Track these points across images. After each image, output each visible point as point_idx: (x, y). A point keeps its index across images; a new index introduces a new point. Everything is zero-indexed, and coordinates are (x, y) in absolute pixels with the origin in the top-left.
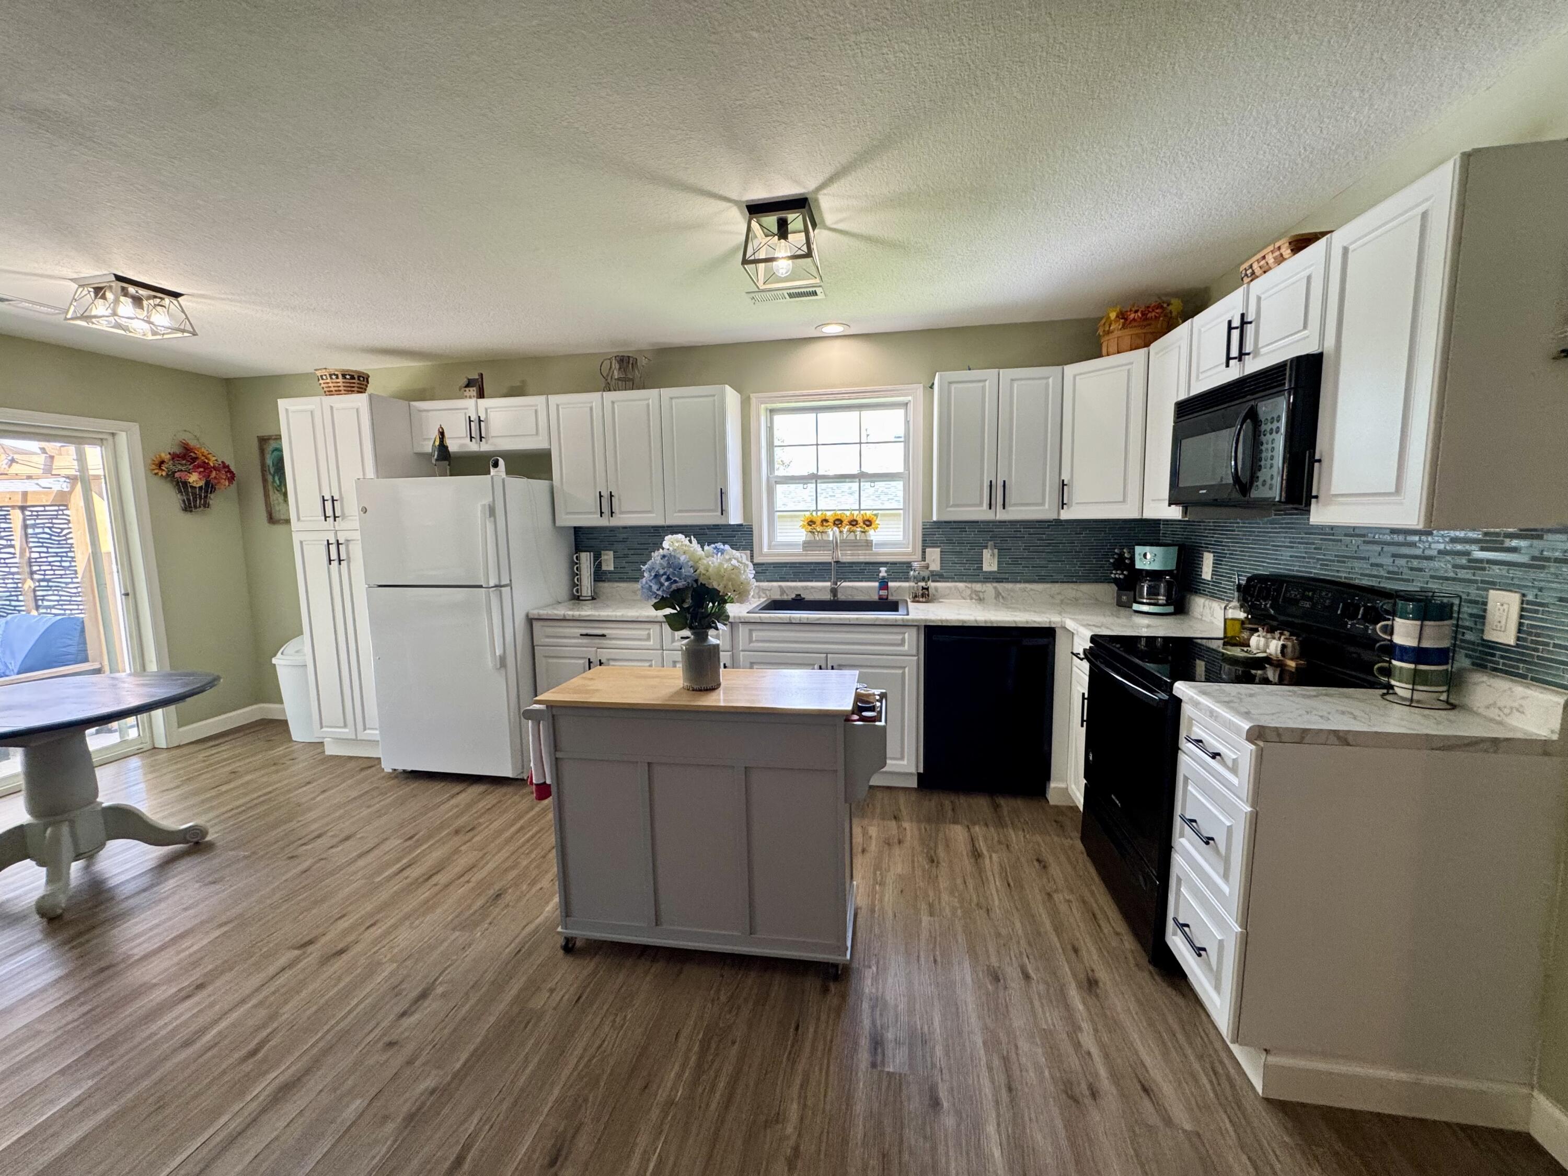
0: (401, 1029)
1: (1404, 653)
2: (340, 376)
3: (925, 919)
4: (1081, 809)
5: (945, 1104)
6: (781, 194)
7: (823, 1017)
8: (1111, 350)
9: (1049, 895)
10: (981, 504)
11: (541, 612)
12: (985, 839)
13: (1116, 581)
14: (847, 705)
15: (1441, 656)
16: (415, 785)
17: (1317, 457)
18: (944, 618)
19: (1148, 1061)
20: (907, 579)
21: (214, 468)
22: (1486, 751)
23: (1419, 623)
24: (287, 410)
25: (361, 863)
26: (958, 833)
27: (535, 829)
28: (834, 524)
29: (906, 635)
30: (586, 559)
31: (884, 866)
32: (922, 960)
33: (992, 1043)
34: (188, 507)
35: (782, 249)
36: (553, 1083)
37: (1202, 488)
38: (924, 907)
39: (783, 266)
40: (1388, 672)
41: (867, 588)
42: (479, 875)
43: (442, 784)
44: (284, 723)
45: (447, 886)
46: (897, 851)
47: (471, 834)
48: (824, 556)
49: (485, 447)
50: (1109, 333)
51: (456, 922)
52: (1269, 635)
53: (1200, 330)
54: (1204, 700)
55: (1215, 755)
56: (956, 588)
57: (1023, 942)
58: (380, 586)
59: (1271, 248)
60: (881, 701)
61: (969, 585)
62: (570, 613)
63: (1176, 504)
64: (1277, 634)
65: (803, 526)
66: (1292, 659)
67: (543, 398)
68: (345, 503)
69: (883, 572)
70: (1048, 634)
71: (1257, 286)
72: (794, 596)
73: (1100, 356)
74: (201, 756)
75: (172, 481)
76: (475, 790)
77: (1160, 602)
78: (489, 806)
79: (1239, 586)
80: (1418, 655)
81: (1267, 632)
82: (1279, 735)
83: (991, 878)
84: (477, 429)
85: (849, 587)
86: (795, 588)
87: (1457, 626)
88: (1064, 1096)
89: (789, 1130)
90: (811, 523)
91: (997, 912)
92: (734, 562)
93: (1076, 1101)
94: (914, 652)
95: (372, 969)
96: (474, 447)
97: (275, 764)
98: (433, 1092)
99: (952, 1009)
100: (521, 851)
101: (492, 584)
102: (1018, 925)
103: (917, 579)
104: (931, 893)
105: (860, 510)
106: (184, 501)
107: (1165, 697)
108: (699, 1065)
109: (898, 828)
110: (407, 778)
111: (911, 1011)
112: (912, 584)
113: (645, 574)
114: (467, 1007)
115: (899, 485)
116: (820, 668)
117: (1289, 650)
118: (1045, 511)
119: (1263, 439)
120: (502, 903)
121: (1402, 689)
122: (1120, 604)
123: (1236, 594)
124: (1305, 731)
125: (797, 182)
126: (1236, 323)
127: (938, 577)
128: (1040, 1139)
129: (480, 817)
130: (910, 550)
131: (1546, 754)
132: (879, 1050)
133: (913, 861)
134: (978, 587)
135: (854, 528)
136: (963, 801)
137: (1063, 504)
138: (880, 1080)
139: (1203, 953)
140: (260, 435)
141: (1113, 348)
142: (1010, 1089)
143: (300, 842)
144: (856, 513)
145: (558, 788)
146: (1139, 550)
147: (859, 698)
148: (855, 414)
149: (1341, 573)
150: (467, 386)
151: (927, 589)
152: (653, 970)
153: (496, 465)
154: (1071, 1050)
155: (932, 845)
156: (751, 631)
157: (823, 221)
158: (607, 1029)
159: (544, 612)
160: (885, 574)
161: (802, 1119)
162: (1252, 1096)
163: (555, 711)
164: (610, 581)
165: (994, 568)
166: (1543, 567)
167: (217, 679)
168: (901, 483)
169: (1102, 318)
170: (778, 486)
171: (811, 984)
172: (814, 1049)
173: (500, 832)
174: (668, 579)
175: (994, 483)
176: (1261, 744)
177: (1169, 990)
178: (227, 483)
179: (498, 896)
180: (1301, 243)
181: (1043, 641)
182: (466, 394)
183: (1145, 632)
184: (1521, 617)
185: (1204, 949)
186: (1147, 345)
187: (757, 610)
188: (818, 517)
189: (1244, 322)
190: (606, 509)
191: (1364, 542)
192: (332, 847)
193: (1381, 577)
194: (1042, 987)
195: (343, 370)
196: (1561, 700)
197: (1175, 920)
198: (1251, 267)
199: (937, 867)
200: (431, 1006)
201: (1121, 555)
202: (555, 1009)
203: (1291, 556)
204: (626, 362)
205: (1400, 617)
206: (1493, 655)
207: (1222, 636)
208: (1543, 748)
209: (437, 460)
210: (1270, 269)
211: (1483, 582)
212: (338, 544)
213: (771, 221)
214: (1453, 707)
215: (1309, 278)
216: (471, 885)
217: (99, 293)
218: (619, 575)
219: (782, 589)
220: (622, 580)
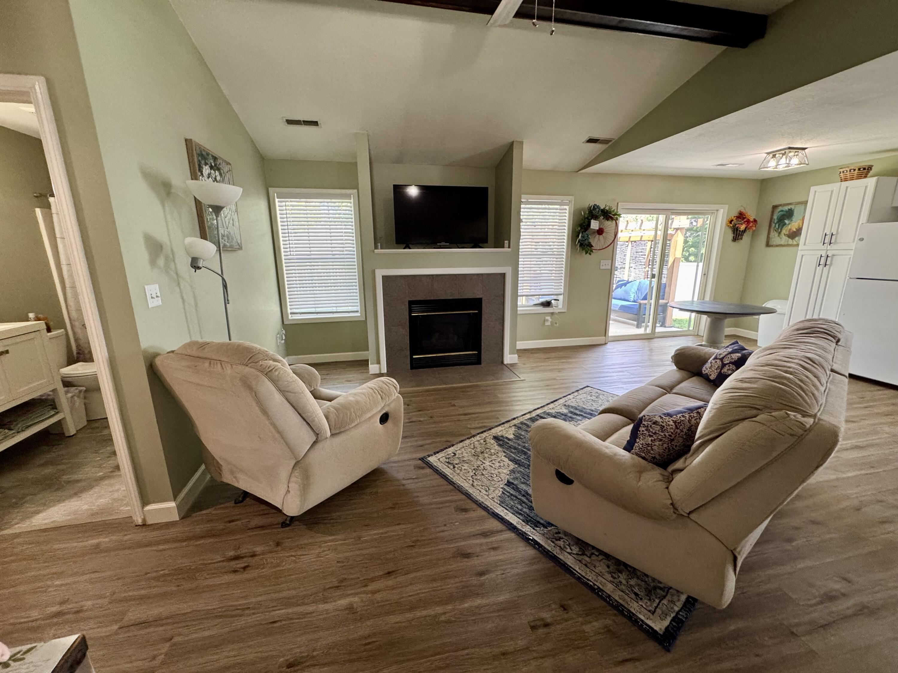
2: (856, 169)
21: (751, 222)
24: (814, 191)
34: (734, 240)
58: (859, 279)
68: (838, 236)
75: (733, 229)
106: (734, 237)
140: (774, 204)
212: (826, 257)
217: (774, 156)
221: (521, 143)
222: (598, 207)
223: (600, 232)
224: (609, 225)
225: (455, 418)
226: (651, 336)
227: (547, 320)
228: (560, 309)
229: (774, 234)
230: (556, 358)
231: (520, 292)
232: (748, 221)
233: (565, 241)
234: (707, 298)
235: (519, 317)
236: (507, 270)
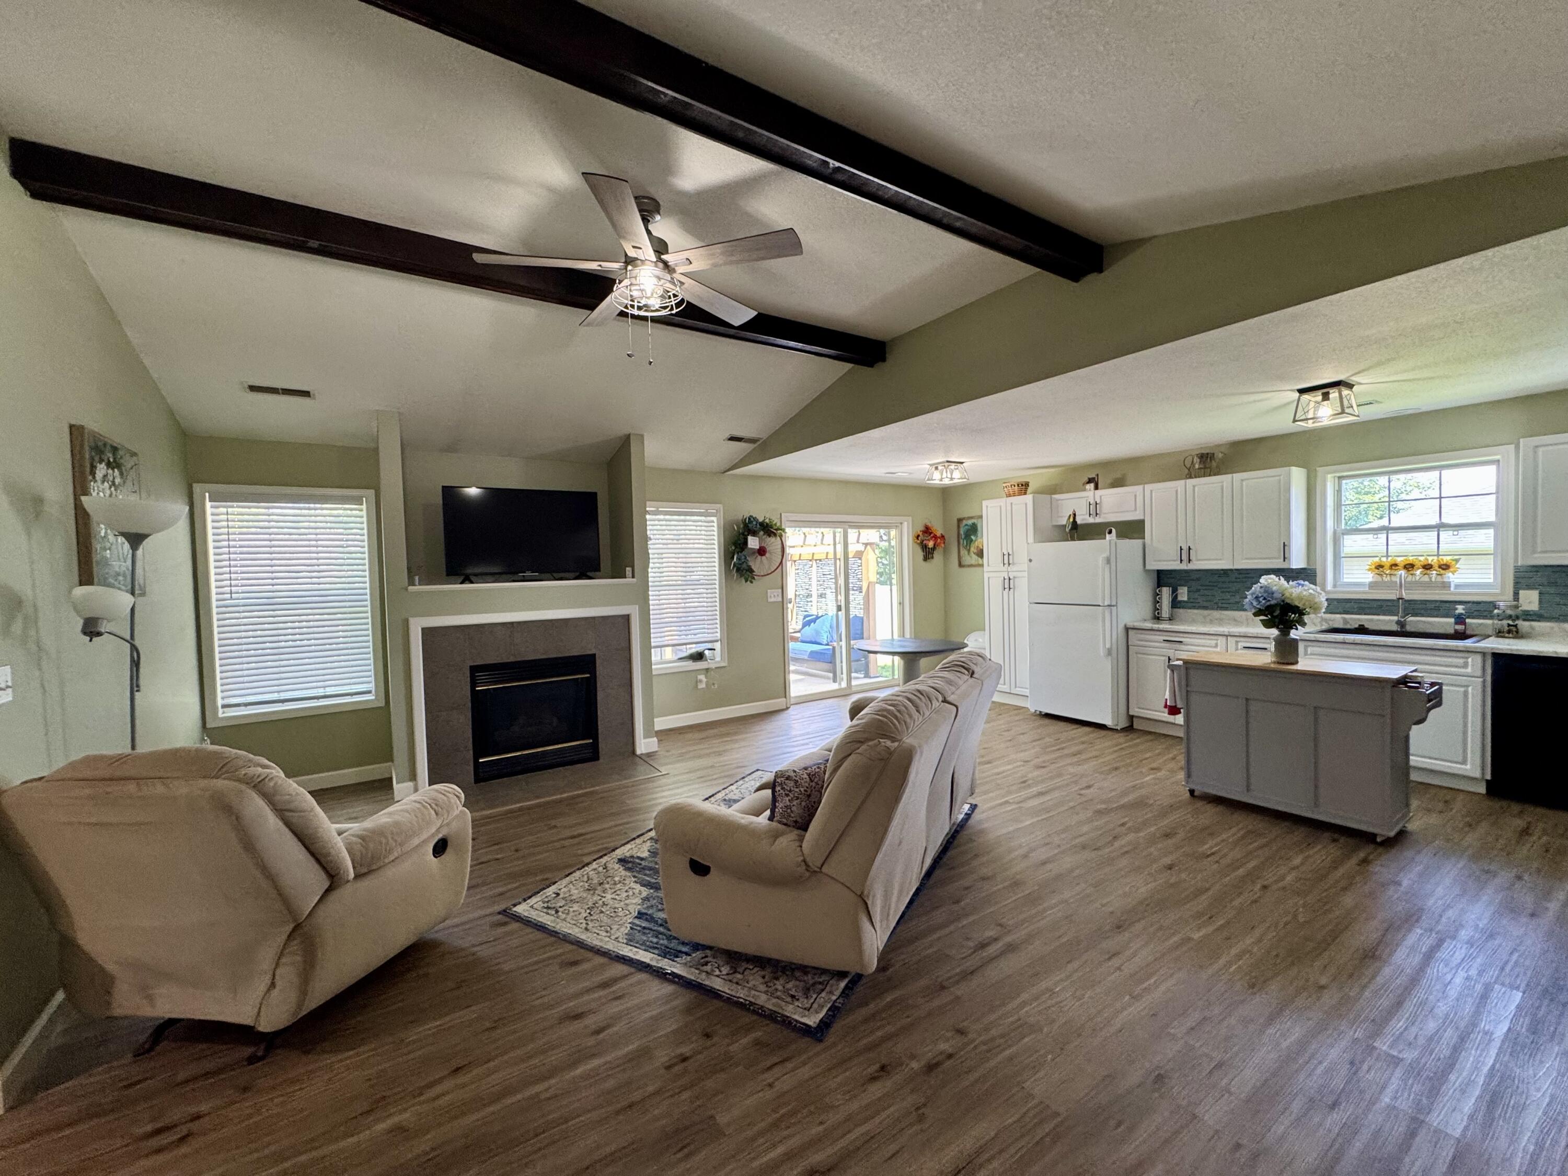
2: (1015, 486)
11: (1135, 624)
16: (1050, 721)
20: (1492, 618)
21: (938, 537)
24: (988, 505)
28: (1405, 568)
29: (1470, 659)
30: (1166, 592)
34: (926, 559)
41: (1440, 623)
43: (1067, 722)
48: (1389, 595)
49: (1098, 520)
58: (1038, 603)
62: (1155, 626)
65: (1370, 569)
67: (1141, 487)
68: (1015, 556)
69: (1460, 609)
72: (1357, 625)
75: (921, 546)
84: (1095, 508)
85: (1419, 621)
86: (1359, 620)
90: (1380, 567)
92: (1311, 591)
94: (1480, 674)
96: (1091, 520)
101: (1106, 604)
103: (1503, 617)
105: (1436, 556)
106: (924, 556)
110: (1044, 717)
112: (1497, 621)
113: (1247, 597)
130: (1498, 591)
135: (1429, 571)
140: (958, 517)
144: (1432, 558)
148: (1433, 473)
150: (1088, 483)
151: (1517, 627)
153: (1110, 531)
159: (1137, 625)
160: (1463, 612)
163: (1187, 665)
164: (1183, 608)
168: (1491, 531)
170: (1345, 536)
174: (1265, 599)
178: (942, 545)
182: (1087, 488)
188: (1387, 562)
190: (1185, 557)
195: (1016, 482)
204: (1205, 456)
212: (1009, 579)
217: (937, 468)
218: (1192, 604)
219: (1345, 620)
220: (1194, 608)
221: (641, 437)
222: (755, 519)
223: (762, 551)
224: (772, 543)
225: (557, 845)
226: (848, 692)
227: (701, 681)
228: (717, 662)
229: (964, 552)
230: (715, 736)
231: (654, 642)
232: (935, 537)
233: (717, 564)
234: (908, 635)
235: (655, 680)
236: (633, 611)
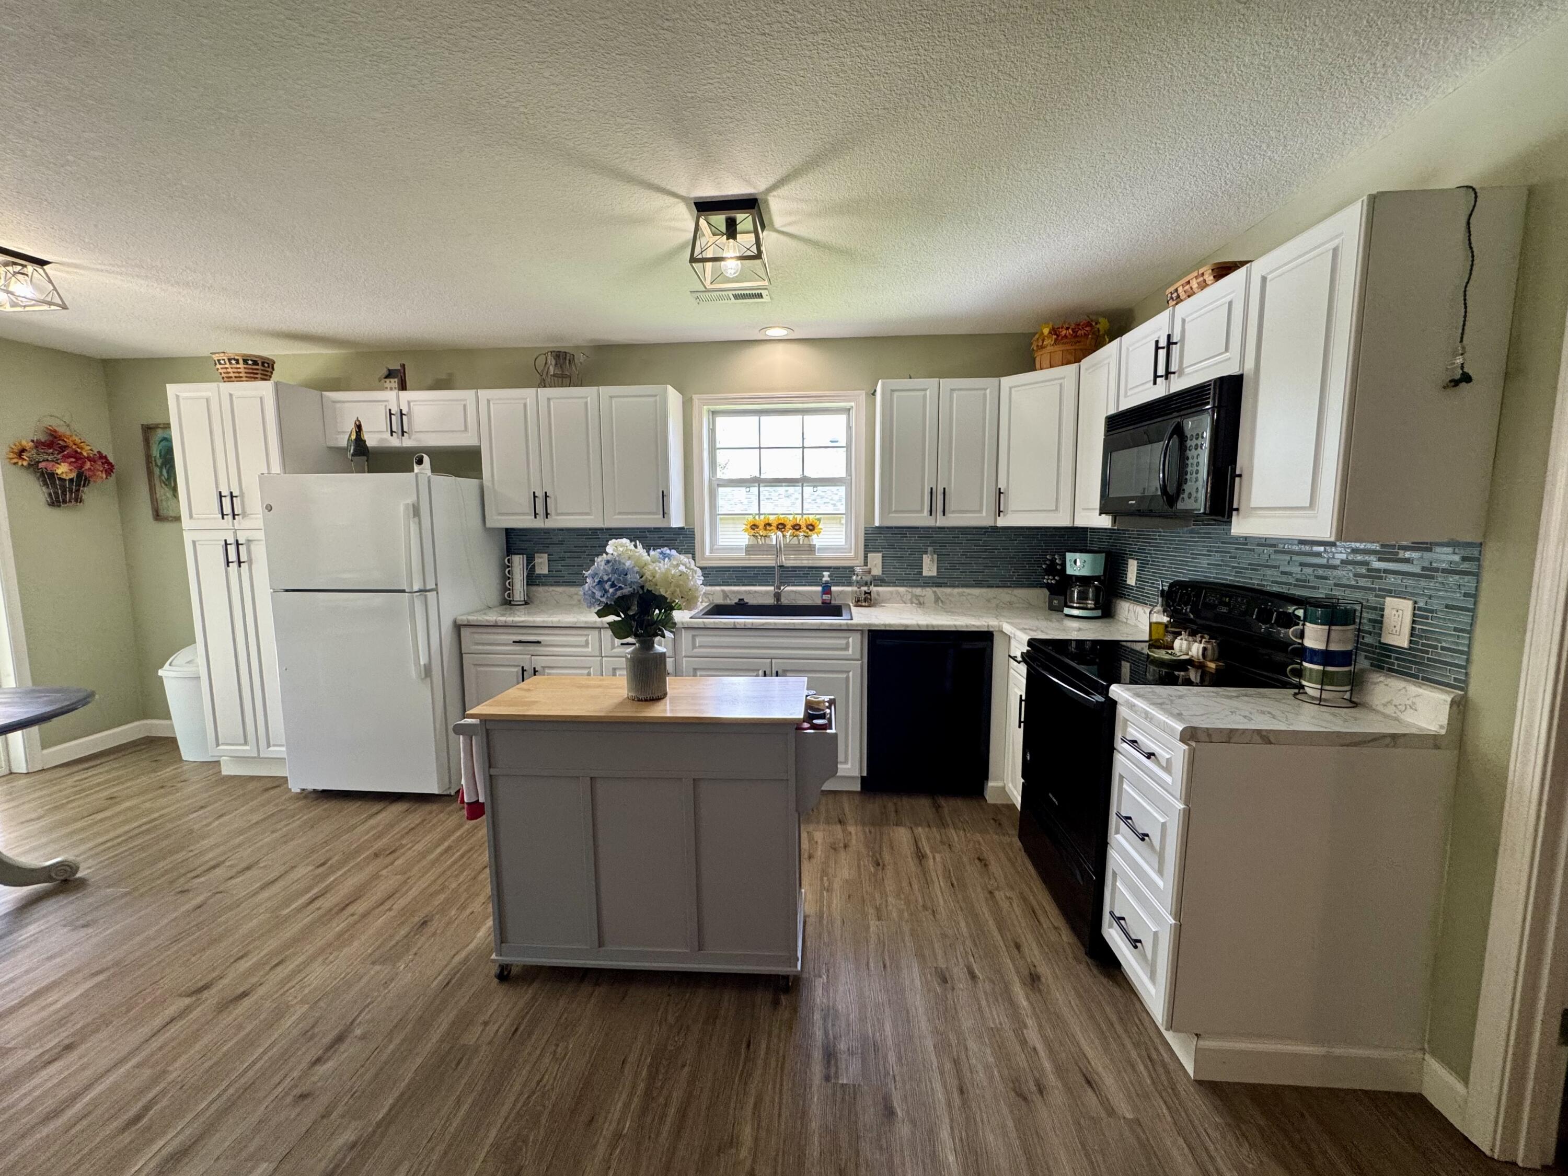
0: (315, 1079)
1: (1313, 656)
2: (241, 361)
3: (873, 924)
4: (1019, 808)
5: (900, 1114)
6: (730, 193)
7: (775, 1032)
8: (1044, 365)
9: (991, 893)
10: (922, 511)
11: (471, 618)
12: (928, 839)
13: (1048, 586)
14: (798, 713)
15: (1344, 658)
16: (327, 805)
17: (1238, 473)
18: (887, 622)
19: (1090, 1053)
20: (850, 584)
21: (89, 458)
22: (1387, 746)
23: (1327, 627)
24: (177, 397)
25: (265, 894)
26: (902, 835)
27: (465, 848)
28: (778, 528)
29: (851, 640)
30: (518, 561)
31: (831, 871)
32: (872, 965)
33: (942, 1047)
34: (55, 502)
35: (731, 249)
36: (489, 1125)
37: (1132, 498)
38: (871, 911)
39: (731, 267)
40: (1299, 673)
41: (809, 593)
42: (400, 903)
43: (360, 803)
44: (173, 741)
45: (365, 915)
46: (843, 855)
47: (391, 857)
48: (767, 561)
49: (407, 442)
50: (1042, 347)
51: (377, 954)
52: (1190, 639)
53: (1128, 349)
54: (1139, 703)
55: (1150, 755)
56: (898, 593)
57: (968, 943)
58: (287, 591)
59: (1195, 274)
60: (829, 708)
61: (910, 589)
62: (503, 619)
63: (1106, 513)
64: (1198, 637)
65: (746, 530)
66: (1211, 661)
67: (472, 392)
68: (246, 500)
69: (826, 576)
70: (985, 638)
71: (1182, 309)
72: (737, 601)
73: (1032, 368)
74: (70, 781)
75: (35, 472)
76: (397, 808)
77: (1089, 606)
78: (412, 825)
79: (1163, 591)
80: (1326, 657)
81: (1189, 635)
82: (1209, 735)
83: (935, 878)
84: (398, 423)
85: (792, 591)
86: (738, 592)
87: (1359, 630)
88: (1013, 1093)
89: (744, 1153)
90: (754, 527)
91: (943, 913)
92: (682, 568)
93: (1025, 1099)
94: (858, 657)
95: (279, 1013)
96: (395, 442)
97: (162, 787)
98: (353, 1145)
99: (904, 1015)
100: (449, 873)
101: (416, 588)
102: (963, 924)
103: (859, 584)
104: (877, 896)
105: (802, 514)
106: (50, 495)
107: (1100, 699)
108: (648, 1093)
109: (843, 831)
110: (317, 799)
111: (862, 1019)
112: (855, 589)
113: (588, 580)
114: (391, 1047)
115: (841, 491)
116: (765, 675)
117: (1209, 652)
118: (982, 518)
119: (1189, 454)
120: (430, 929)
121: (1312, 689)
122: (1052, 608)
123: (1160, 599)
124: (1232, 731)
125: (748, 182)
126: (1163, 343)
127: (879, 581)
128: (991, 1140)
129: (403, 837)
130: (852, 554)
131: (1437, 747)
132: (833, 1062)
133: (859, 867)
134: (918, 591)
135: (798, 533)
136: (906, 803)
137: (1000, 511)
138: (834, 1094)
139: (1139, 944)
140: (145, 423)
141: (1046, 362)
142: (961, 1092)
143: (193, 874)
144: (799, 517)
145: (493, 808)
146: (1070, 556)
147: (809, 705)
148: (798, 418)
149: (1254, 580)
150: (386, 377)
151: (870, 593)
152: (596, 993)
153: (420, 462)
154: (1018, 1048)
155: (877, 848)
156: (694, 637)
157: (772, 223)
158: (547, 1061)
159: (473, 618)
160: (828, 579)
161: (756, 1140)
162: (1185, 1080)
163: (490, 725)
164: (544, 584)
165: (934, 573)
166: (1432, 577)
167: (91, 695)
168: (844, 488)
169: (1036, 334)
170: (720, 489)
171: (762, 998)
172: (766, 1064)
173: (423, 855)
174: (613, 585)
175: (934, 490)
176: (1194, 744)
177: (1105, 981)
178: (104, 476)
179: (425, 923)
180: (1223, 270)
181: (980, 645)
182: (386, 385)
183: (1074, 636)
184: (1414, 622)
185: (1140, 941)
186: (1078, 360)
187: (700, 615)
188: (761, 521)
189: (1170, 343)
190: (540, 509)
191: (1276, 552)
192: (231, 878)
193: (1290, 584)
194: (988, 987)
195: (245, 355)
196: (1449, 699)
197: (1112, 913)
198: (1176, 290)
199: (883, 869)
200: (347, 1050)
201: (1053, 561)
202: (490, 1043)
203: (1208, 564)
204: (562, 357)
205: (1310, 622)
206: (1390, 657)
207: (1147, 638)
208: (1434, 741)
209: (353, 455)
210: (1194, 293)
211: (1380, 590)
212: (238, 544)
213: (719, 219)
214: (1354, 704)
215: (1230, 303)
216: (392, 913)
218: (554, 579)
219: (725, 593)
220: (557, 584)
229: (160, 492)
232: (79, 457)
